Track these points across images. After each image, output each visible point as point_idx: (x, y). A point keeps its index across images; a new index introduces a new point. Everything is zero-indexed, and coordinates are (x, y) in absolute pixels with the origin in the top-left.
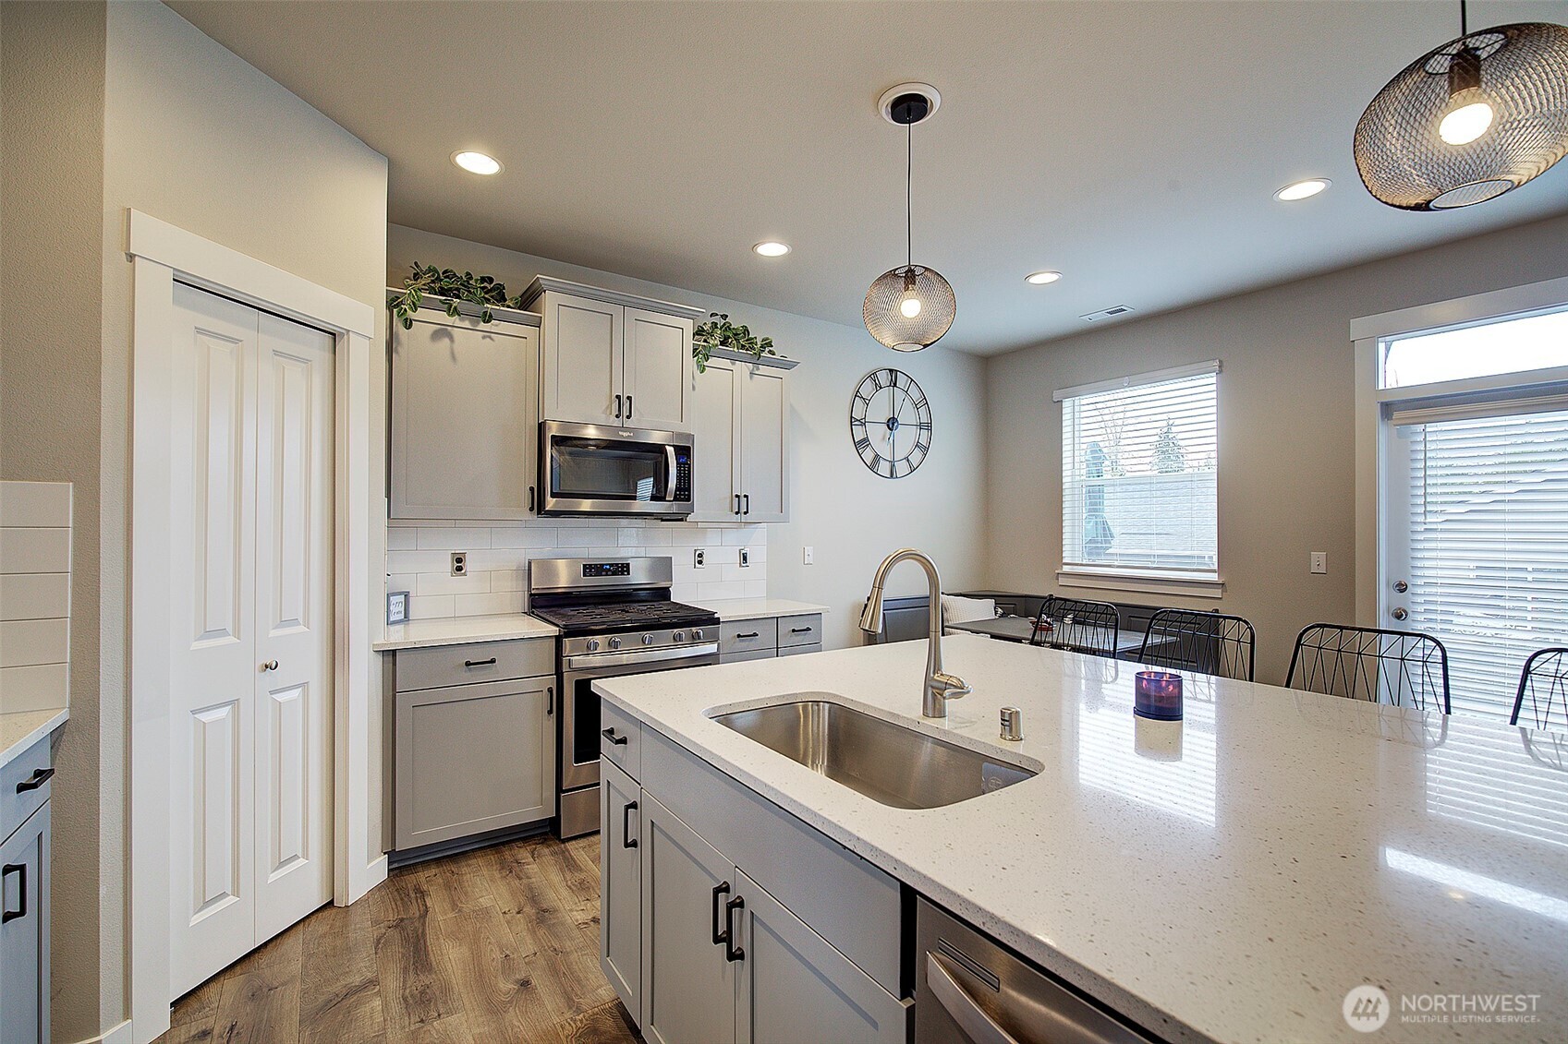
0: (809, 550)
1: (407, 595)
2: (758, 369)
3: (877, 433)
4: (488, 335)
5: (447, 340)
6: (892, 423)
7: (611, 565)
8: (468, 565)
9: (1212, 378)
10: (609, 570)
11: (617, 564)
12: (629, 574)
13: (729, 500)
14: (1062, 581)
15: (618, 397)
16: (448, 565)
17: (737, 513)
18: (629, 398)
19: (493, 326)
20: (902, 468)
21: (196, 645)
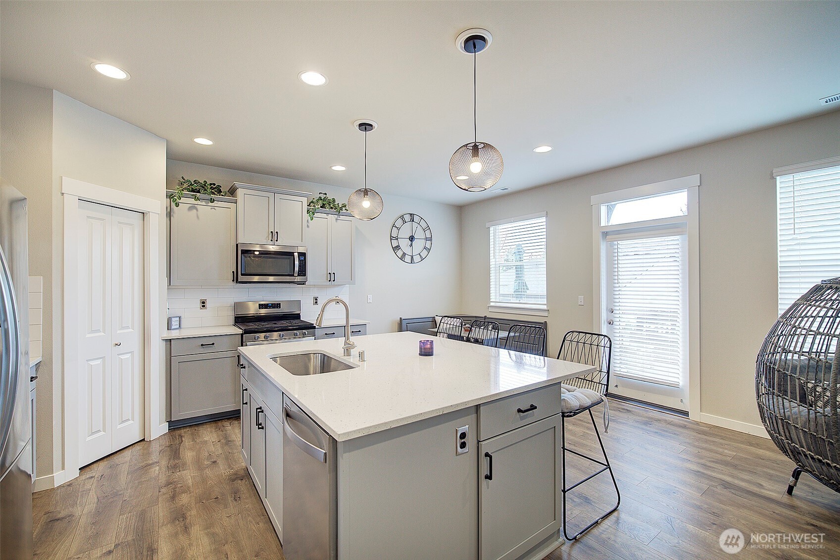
0: (370, 296)
1: (180, 318)
2: (340, 217)
3: (404, 244)
4: (213, 208)
5: (195, 210)
6: (412, 238)
7: (272, 304)
8: (207, 304)
9: (544, 219)
10: (271, 306)
11: (275, 304)
12: (280, 308)
13: (326, 275)
14: (490, 310)
15: (272, 232)
16: (199, 305)
17: (330, 281)
18: (277, 232)
19: (215, 204)
20: (417, 259)
21: (88, 336)
